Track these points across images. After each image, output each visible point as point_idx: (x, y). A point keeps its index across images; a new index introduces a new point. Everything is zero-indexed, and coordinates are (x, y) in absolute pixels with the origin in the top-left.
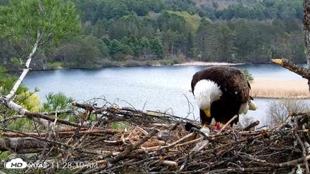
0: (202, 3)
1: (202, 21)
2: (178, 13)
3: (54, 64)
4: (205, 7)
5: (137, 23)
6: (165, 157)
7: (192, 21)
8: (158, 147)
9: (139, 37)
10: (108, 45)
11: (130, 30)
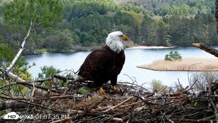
1: (144, 17)
2: (128, 12)
3: (42, 50)
5: (99, 19)
6: (115, 115)
7: (138, 18)
9: (101, 30)
10: (79, 35)
11: (95, 25)
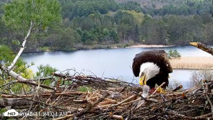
0: (144, 5)
1: (145, 17)
2: (129, 12)
3: (44, 48)
4: (147, 7)
5: (100, 19)
6: (114, 112)
7: (138, 17)
8: (110, 105)
9: (102, 29)
10: (80, 34)
11: (96, 24)
